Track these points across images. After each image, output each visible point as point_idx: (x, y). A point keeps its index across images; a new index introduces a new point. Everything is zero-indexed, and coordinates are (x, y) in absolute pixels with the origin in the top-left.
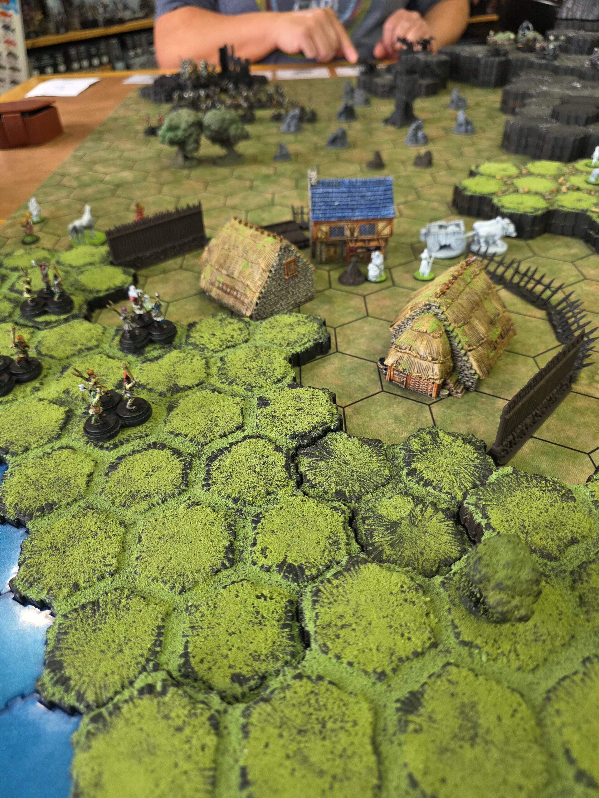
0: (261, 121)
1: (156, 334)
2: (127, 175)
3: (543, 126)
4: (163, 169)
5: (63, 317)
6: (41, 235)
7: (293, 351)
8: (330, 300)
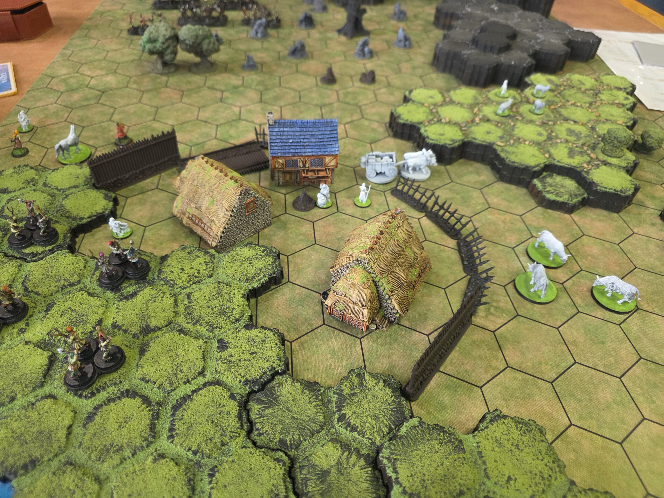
0: (233, 24)
1: (131, 272)
2: (111, 80)
4: (144, 74)
7: (251, 287)
8: (284, 226)
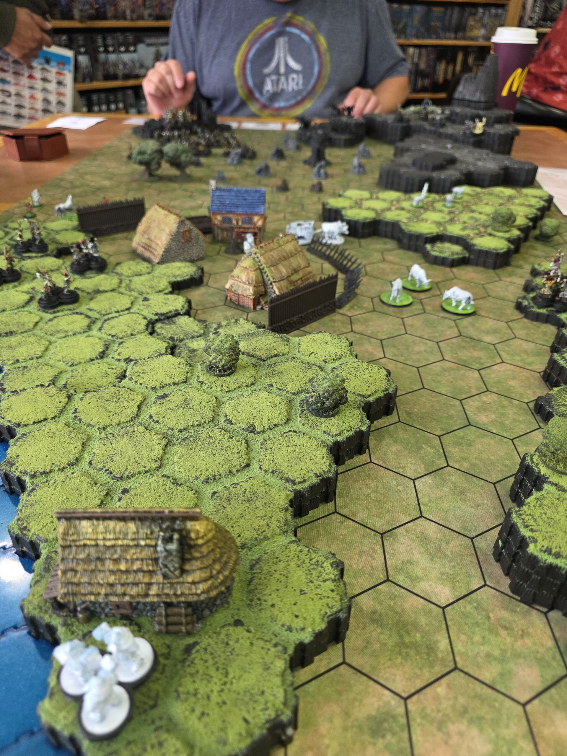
0: (216, 156)
1: (93, 264)
2: (107, 183)
3: (403, 170)
4: (133, 181)
5: (40, 255)
6: (37, 213)
7: (176, 280)
8: (214, 261)
